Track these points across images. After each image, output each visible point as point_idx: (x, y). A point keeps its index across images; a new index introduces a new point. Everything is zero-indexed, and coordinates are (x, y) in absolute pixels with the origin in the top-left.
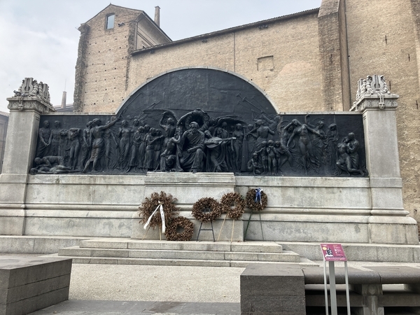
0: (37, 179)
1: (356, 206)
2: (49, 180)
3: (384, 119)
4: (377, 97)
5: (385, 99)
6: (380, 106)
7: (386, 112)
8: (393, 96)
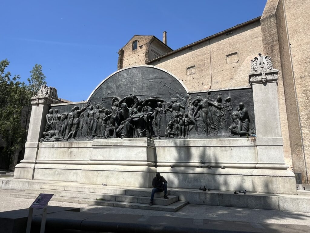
0: (43, 145)
1: (245, 161)
2: (48, 146)
3: (267, 90)
4: (260, 73)
5: (267, 74)
6: (262, 79)
7: (269, 84)
8: (273, 71)
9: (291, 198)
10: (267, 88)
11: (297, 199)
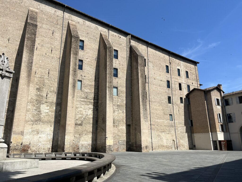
3: (3, 82)
4: (2, 68)
5: (7, 71)
6: (2, 74)
7: (5, 79)
8: (11, 71)
9: (11, 162)
10: (3, 81)
11: (15, 162)
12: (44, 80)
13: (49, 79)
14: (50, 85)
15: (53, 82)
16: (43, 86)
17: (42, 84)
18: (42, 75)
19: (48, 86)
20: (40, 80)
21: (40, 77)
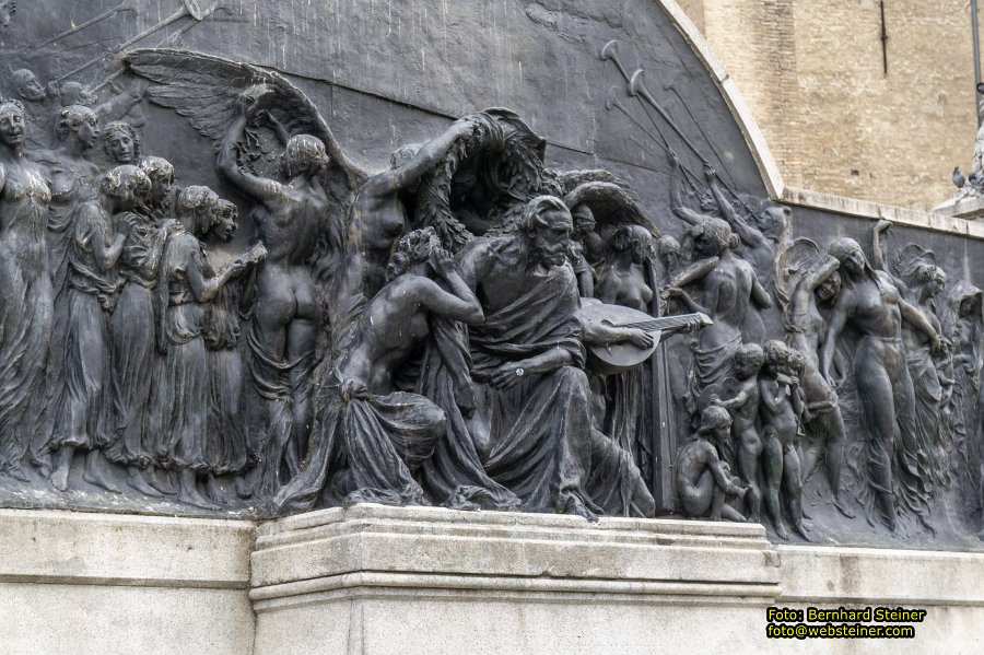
12: (850, 121)
13: (899, 98)
14: (917, 165)
15: (938, 125)
16: (854, 181)
17: (842, 163)
18: (832, 65)
19: (896, 172)
20: (822, 124)
21: (816, 95)
